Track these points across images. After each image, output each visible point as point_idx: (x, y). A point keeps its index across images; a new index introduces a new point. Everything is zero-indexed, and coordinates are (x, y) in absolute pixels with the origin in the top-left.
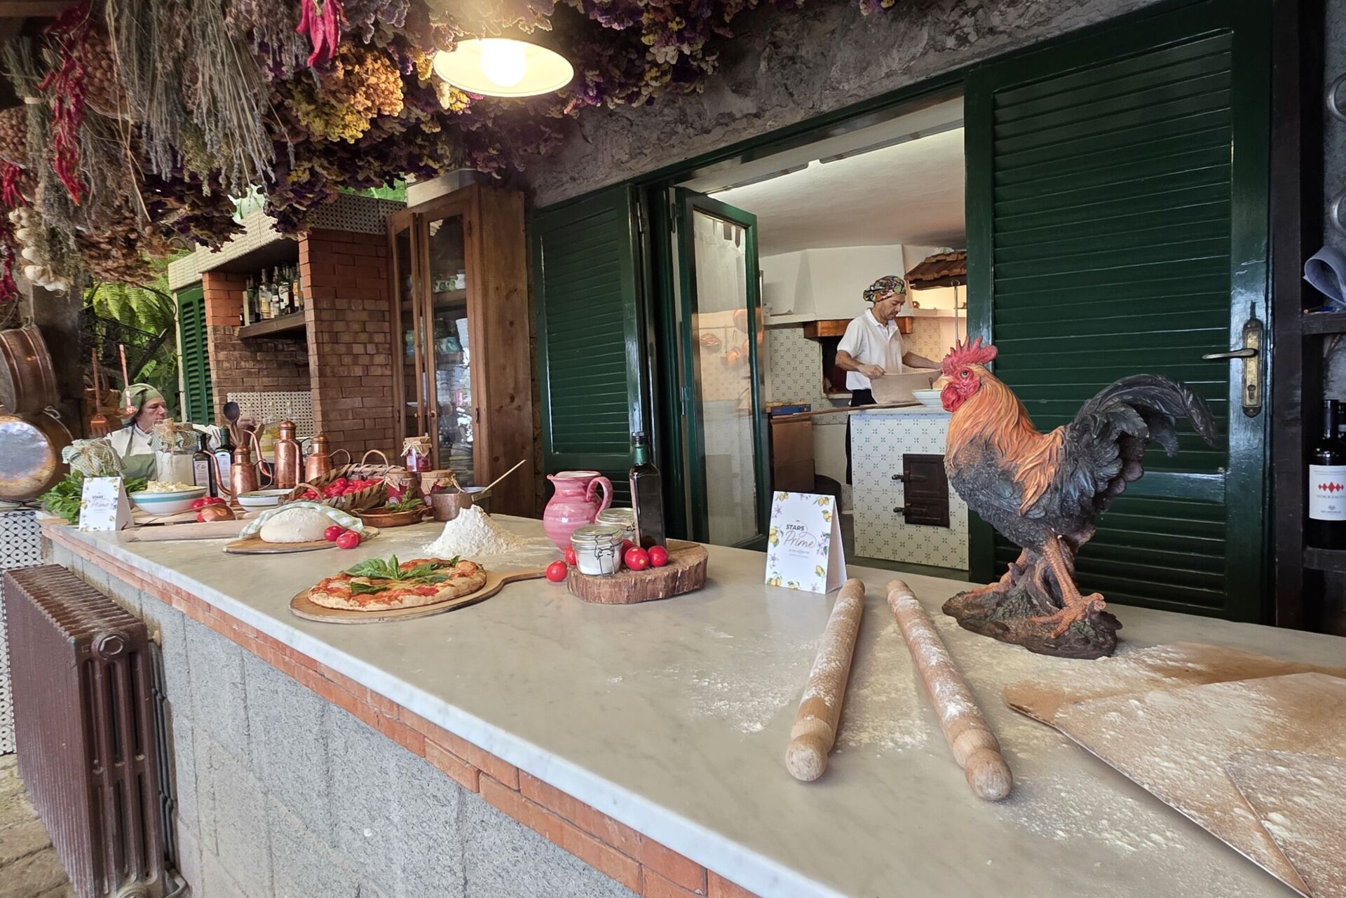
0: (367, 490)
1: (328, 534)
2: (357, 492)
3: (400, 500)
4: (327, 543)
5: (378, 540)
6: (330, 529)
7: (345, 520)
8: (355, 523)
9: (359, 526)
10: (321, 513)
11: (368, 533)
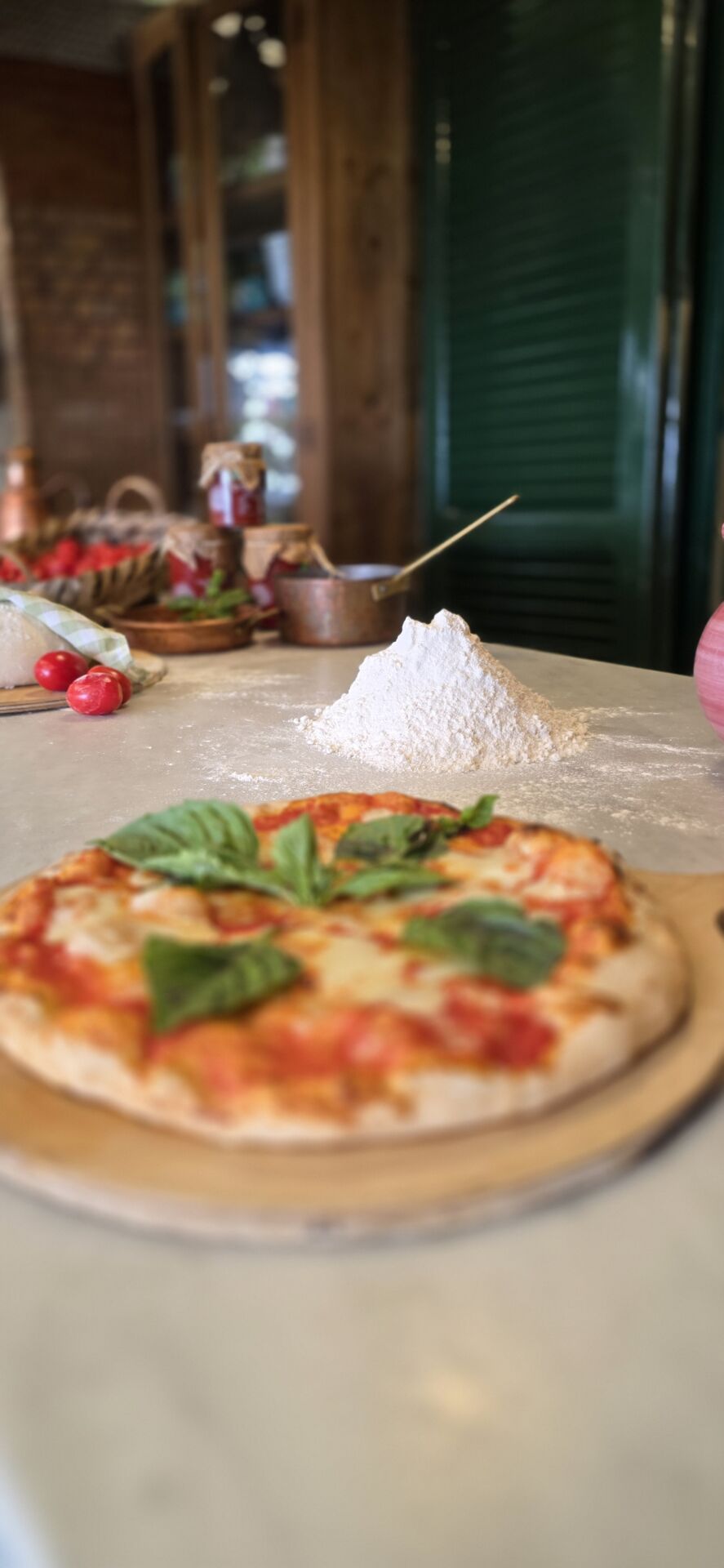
0: (125, 566)
1: (46, 673)
2: (106, 568)
3: (199, 591)
4: (41, 695)
5: (169, 690)
6: (50, 658)
7: (86, 636)
8: (109, 644)
9: (118, 653)
10: (25, 617)
11: (144, 673)
